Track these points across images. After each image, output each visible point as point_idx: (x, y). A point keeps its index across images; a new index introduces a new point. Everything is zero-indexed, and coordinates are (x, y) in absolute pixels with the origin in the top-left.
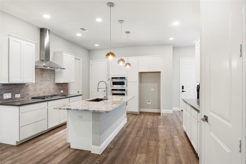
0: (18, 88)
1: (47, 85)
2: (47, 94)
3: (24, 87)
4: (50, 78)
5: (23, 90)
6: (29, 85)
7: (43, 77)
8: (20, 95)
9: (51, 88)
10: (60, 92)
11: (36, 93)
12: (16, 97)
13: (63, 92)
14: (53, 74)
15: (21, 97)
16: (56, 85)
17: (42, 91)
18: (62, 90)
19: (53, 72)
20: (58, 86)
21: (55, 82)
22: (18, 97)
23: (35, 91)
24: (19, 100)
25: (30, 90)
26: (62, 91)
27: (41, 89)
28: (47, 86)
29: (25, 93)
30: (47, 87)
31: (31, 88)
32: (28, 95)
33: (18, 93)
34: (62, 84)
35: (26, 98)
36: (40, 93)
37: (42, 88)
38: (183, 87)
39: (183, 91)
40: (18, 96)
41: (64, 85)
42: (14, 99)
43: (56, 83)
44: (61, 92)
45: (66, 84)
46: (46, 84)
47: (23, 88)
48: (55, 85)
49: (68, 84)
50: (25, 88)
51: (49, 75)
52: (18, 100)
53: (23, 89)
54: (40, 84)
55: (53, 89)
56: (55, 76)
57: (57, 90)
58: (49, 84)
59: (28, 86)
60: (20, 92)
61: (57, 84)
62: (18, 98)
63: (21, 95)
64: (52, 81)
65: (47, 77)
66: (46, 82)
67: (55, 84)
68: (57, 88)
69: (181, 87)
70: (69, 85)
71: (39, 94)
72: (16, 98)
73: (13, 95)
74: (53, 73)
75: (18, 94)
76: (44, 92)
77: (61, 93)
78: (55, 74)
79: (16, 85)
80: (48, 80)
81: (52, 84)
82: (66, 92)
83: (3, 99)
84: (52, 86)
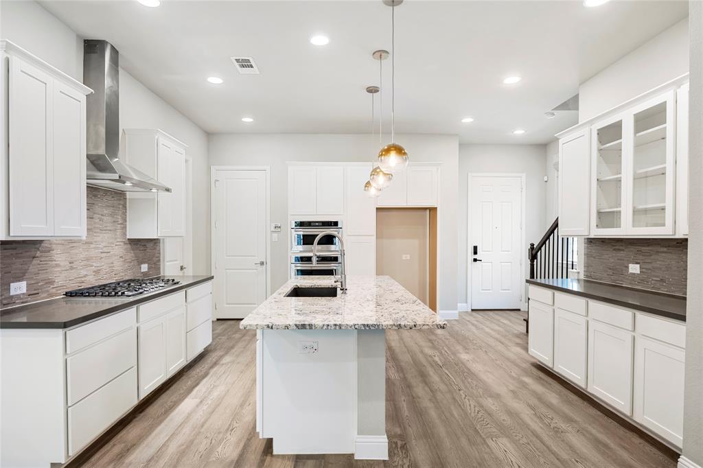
0: (17, 258)
1: (104, 244)
2: (105, 276)
3: (38, 254)
4: (114, 222)
5: (34, 266)
6: (54, 246)
7: (95, 216)
8: (25, 283)
9: (115, 255)
10: (141, 269)
11: (74, 274)
12: (12, 293)
13: (147, 270)
14: (121, 206)
15: (30, 293)
16: (129, 246)
17: (92, 266)
18: (144, 263)
19: (120, 200)
20: (133, 250)
21: (125, 234)
22: (19, 292)
23: (72, 268)
24: (22, 303)
25: (57, 265)
26: (144, 268)
27: (87, 260)
28: (105, 250)
29: (41, 276)
30: (105, 255)
31: (59, 257)
32: (52, 282)
33: (18, 279)
34: (145, 243)
35: (45, 295)
36: (85, 276)
37: (92, 258)
38: (475, 248)
39: (475, 260)
40: (19, 288)
41: (148, 245)
42: (5, 302)
43: (128, 237)
45: (155, 242)
46: (102, 242)
47: (34, 257)
48: (126, 246)
49: (159, 242)
50: (41, 256)
51: (111, 210)
52: (19, 303)
53: (34, 262)
54: (86, 243)
55: (121, 259)
56: (125, 213)
57: (131, 262)
58: (111, 241)
59: (49, 251)
60: (24, 274)
61: (130, 244)
62: (18, 296)
63: (28, 285)
64: (119, 232)
65: (105, 218)
66: (101, 235)
67: (125, 244)
68: (130, 256)
69: (471, 250)
70: (161, 244)
71: (83, 279)
72: (12, 297)
74: (121, 202)
75: (19, 281)
76: (97, 272)
77: (142, 272)
78: (125, 207)
79: (14, 246)
80: (108, 228)
81: (118, 244)
82: (155, 268)
84: (118, 251)
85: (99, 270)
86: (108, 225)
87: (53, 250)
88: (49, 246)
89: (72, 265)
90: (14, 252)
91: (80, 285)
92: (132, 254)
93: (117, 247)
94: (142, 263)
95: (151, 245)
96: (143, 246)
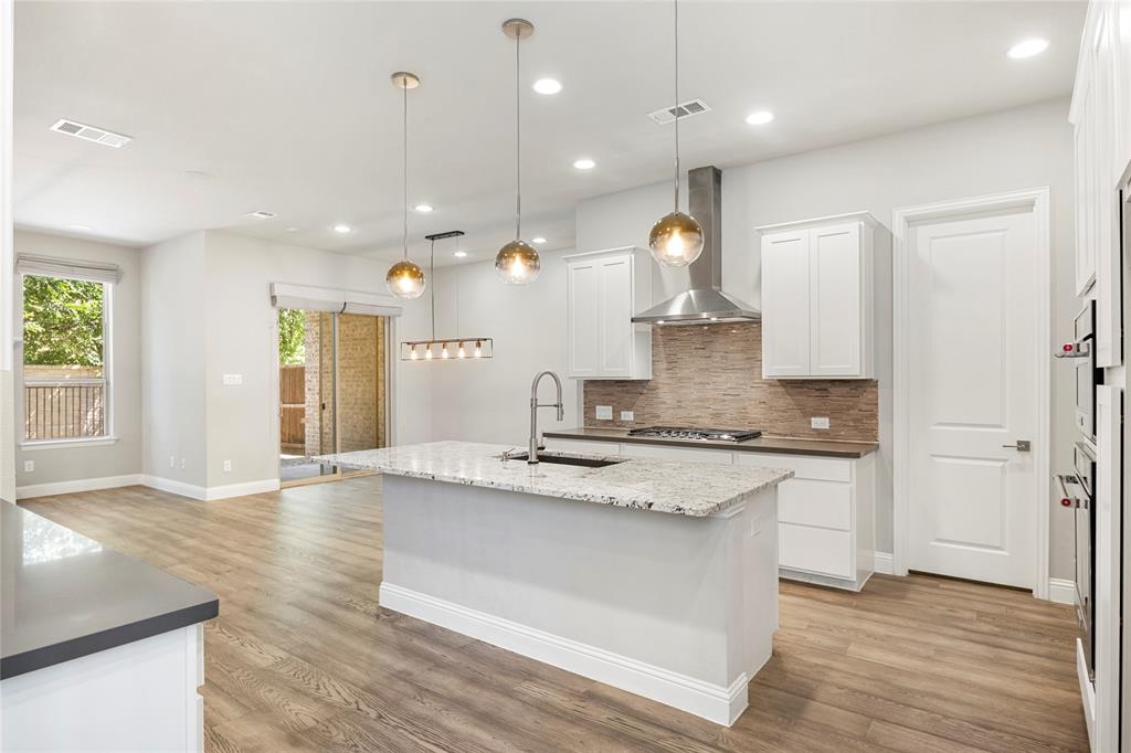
0: (627, 393)
1: (729, 385)
2: (730, 422)
3: (645, 391)
5: (641, 401)
6: (660, 385)
7: (714, 354)
8: (632, 413)
9: (750, 400)
10: (810, 423)
11: (682, 413)
12: (623, 418)
13: (826, 427)
15: (637, 421)
16: (781, 389)
17: (708, 408)
18: (823, 415)
20: (790, 395)
22: (627, 419)
23: (680, 407)
25: (664, 403)
27: (701, 401)
28: (730, 392)
29: (646, 410)
30: (731, 397)
32: (658, 416)
33: (629, 409)
34: (823, 386)
36: (698, 417)
37: (708, 399)
40: (628, 416)
41: (833, 390)
42: (619, 424)
44: (813, 426)
45: (858, 386)
46: (726, 383)
47: (641, 394)
48: (773, 389)
49: (876, 386)
50: (647, 393)
52: (627, 427)
53: (641, 397)
54: (701, 383)
55: (763, 406)
57: (783, 411)
58: (741, 382)
59: (655, 390)
60: (632, 405)
61: (783, 386)
62: (627, 422)
63: (635, 415)
65: (731, 356)
66: (723, 375)
67: (770, 385)
68: (784, 402)
72: (622, 422)
73: (616, 412)
75: (629, 411)
76: (716, 416)
77: (815, 430)
79: (624, 384)
80: (737, 367)
81: (755, 385)
82: (856, 428)
83: (595, 419)
84: (756, 394)
85: (721, 414)
86: (735, 363)
87: (659, 389)
88: (655, 385)
89: (680, 404)
90: (625, 389)
92: (789, 400)
93: (754, 390)
94: (815, 416)
95: (845, 390)
96: (817, 390)
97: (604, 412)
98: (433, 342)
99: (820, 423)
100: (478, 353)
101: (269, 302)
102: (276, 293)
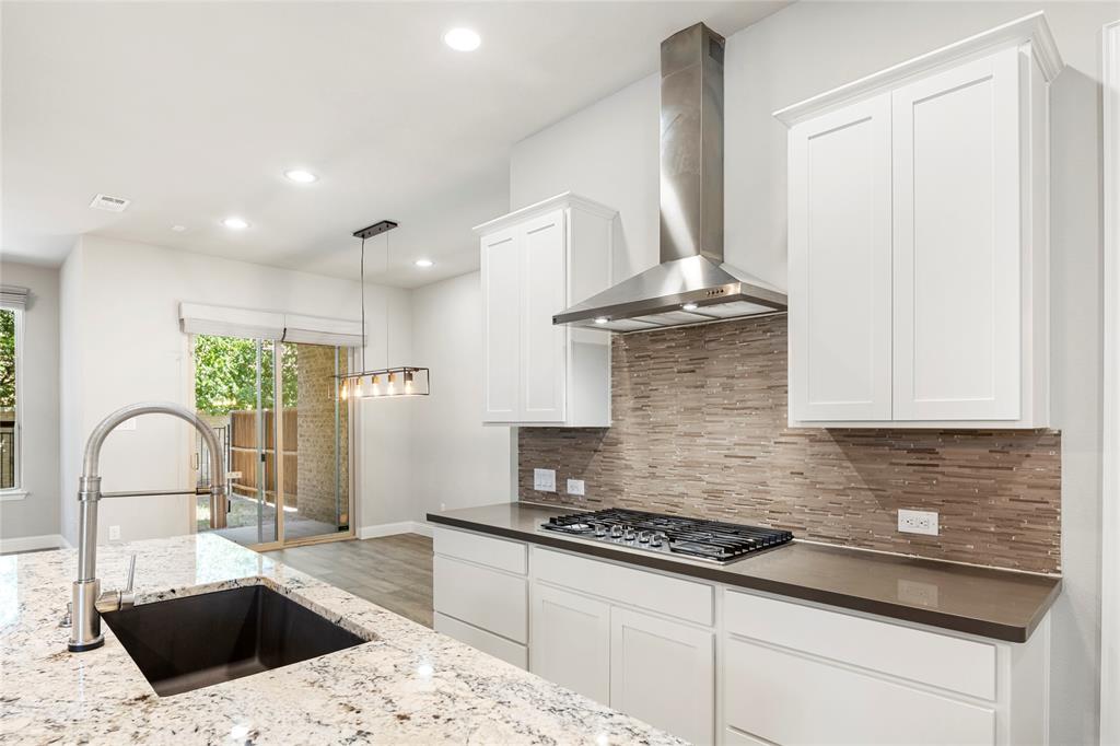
0: (576, 449)
1: (736, 439)
3: (601, 447)
4: (770, 388)
5: (595, 463)
6: (623, 438)
7: (710, 381)
8: (582, 483)
9: (774, 467)
10: (895, 520)
11: (657, 486)
12: (569, 491)
13: (931, 531)
15: (590, 497)
16: (835, 448)
17: (700, 480)
18: (925, 506)
20: (852, 460)
22: (575, 492)
23: (653, 476)
24: (581, 507)
25: (628, 467)
26: (919, 520)
27: (688, 465)
28: (738, 451)
29: (602, 479)
30: (739, 461)
31: (631, 455)
32: (619, 491)
33: (578, 476)
34: (925, 444)
36: (683, 495)
37: (699, 464)
40: (577, 487)
41: (950, 453)
42: (563, 499)
44: (903, 527)
46: (731, 434)
47: (595, 451)
48: (817, 448)
49: (1057, 444)
50: (605, 451)
51: (761, 361)
52: (576, 506)
53: (596, 457)
54: (686, 435)
55: (797, 479)
57: (839, 493)
58: (759, 432)
59: (616, 444)
60: (584, 470)
62: (576, 498)
63: (587, 487)
65: (740, 383)
66: (726, 419)
67: (816, 441)
68: (839, 473)
71: (676, 500)
72: (570, 496)
73: (561, 480)
75: (578, 479)
76: (713, 494)
77: (906, 535)
79: (573, 434)
80: (749, 404)
81: (783, 439)
82: (1003, 538)
83: (532, 490)
84: (786, 457)
85: (722, 492)
86: (747, 396)
87: (621, 443)
88: (615, 436)
89: (654, 470)
90: (573, 442)
91: (670, 508)
92: (851, 470)
93: (780, 448)
94: (907, 505)
95: (976, 452)
96: (910, 451)
97: (545, 480)
98: (363, 374)
99: (920, 522)
100: (409, 388)
101: (176, 326)
102: (183, 316)
